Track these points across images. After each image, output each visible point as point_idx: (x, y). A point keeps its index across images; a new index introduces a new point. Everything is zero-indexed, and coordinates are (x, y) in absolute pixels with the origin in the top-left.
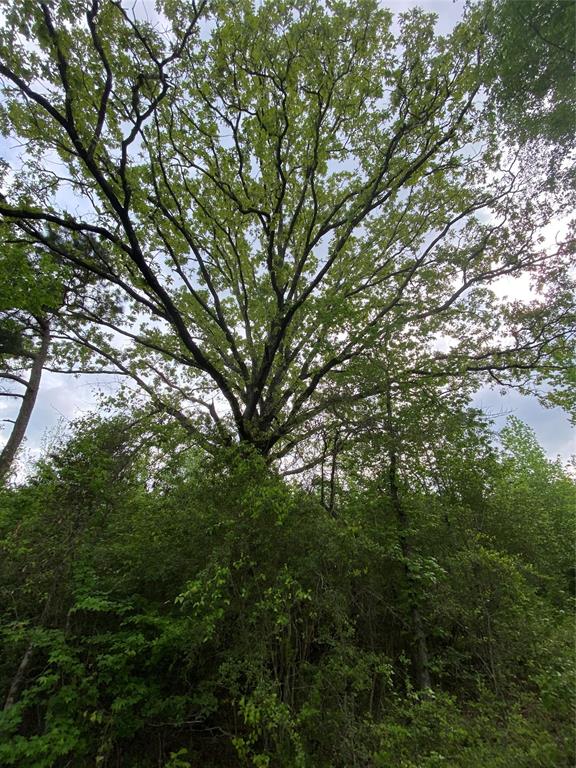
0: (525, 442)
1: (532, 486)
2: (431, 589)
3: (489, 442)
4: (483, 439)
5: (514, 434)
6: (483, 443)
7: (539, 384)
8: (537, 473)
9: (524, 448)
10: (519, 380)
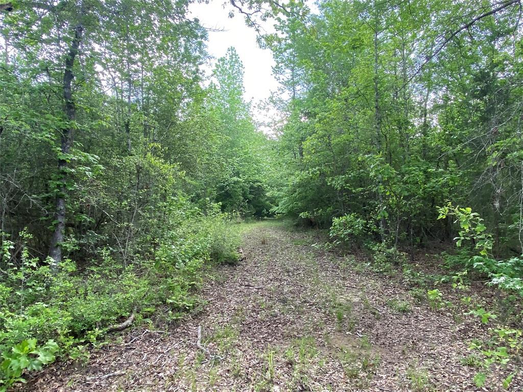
0: (233, 78)
1: (222, 118)
2: (84, 183)
3: (201, 64)
4: (196, 58)
5: (228, 66)
6: (194, 63)
7: (264, 20)
8: (232, 108)
9: (230, 83)
10: (250, 8)
